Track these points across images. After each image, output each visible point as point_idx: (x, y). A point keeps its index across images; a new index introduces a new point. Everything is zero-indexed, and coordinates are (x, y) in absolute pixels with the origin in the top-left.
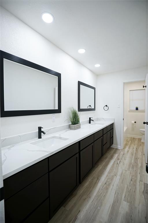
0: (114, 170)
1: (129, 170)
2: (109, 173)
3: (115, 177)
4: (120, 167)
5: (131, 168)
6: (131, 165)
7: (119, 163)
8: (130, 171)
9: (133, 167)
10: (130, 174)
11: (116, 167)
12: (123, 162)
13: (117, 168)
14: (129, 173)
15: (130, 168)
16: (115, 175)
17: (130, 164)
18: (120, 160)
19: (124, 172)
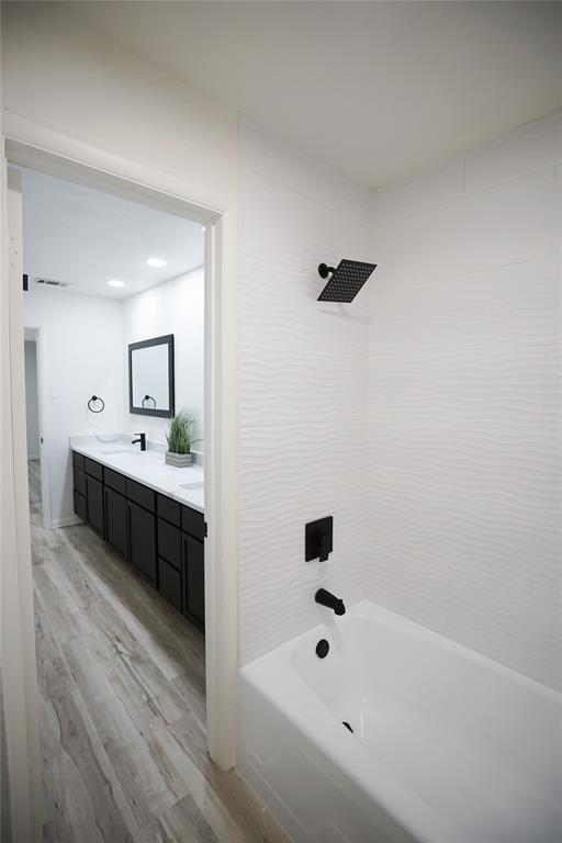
0: (101, 616)
1: (63, 646)
2: (105, 603)
3: (83, 606)
4: (96, 634)
5: (64, 660)
6: (68, 670)
7: (115, 646)
8: (59, 645)
9: (58, 669)
10: (53, 639)
11: (109, 629)
12: (106, 659)
13: (103, 626)
14: (56, 638)
15: (66, 655)
16: (86, 609)
17: (78, 675)
18: (127, 659)
19: (75, 632)
